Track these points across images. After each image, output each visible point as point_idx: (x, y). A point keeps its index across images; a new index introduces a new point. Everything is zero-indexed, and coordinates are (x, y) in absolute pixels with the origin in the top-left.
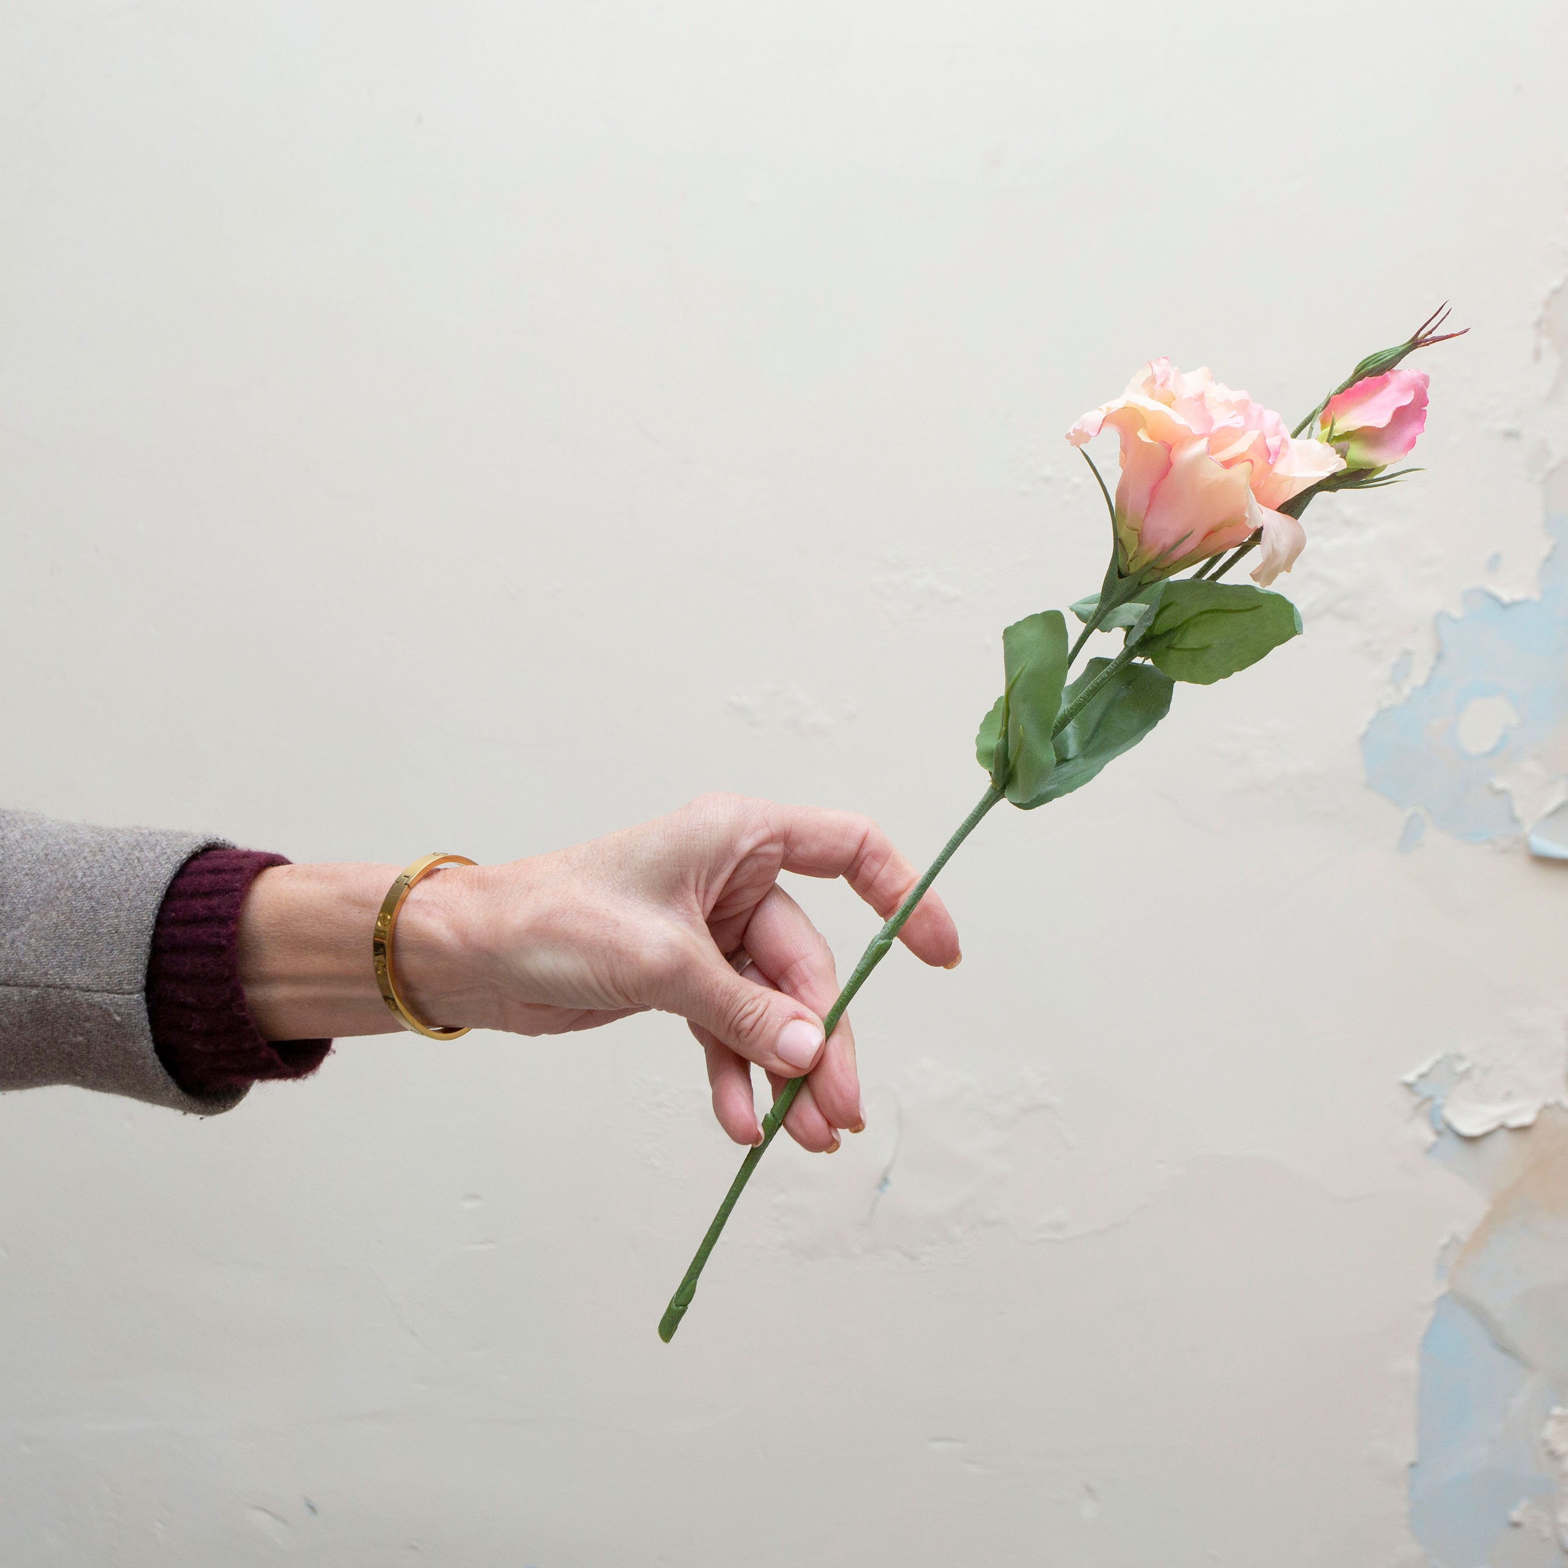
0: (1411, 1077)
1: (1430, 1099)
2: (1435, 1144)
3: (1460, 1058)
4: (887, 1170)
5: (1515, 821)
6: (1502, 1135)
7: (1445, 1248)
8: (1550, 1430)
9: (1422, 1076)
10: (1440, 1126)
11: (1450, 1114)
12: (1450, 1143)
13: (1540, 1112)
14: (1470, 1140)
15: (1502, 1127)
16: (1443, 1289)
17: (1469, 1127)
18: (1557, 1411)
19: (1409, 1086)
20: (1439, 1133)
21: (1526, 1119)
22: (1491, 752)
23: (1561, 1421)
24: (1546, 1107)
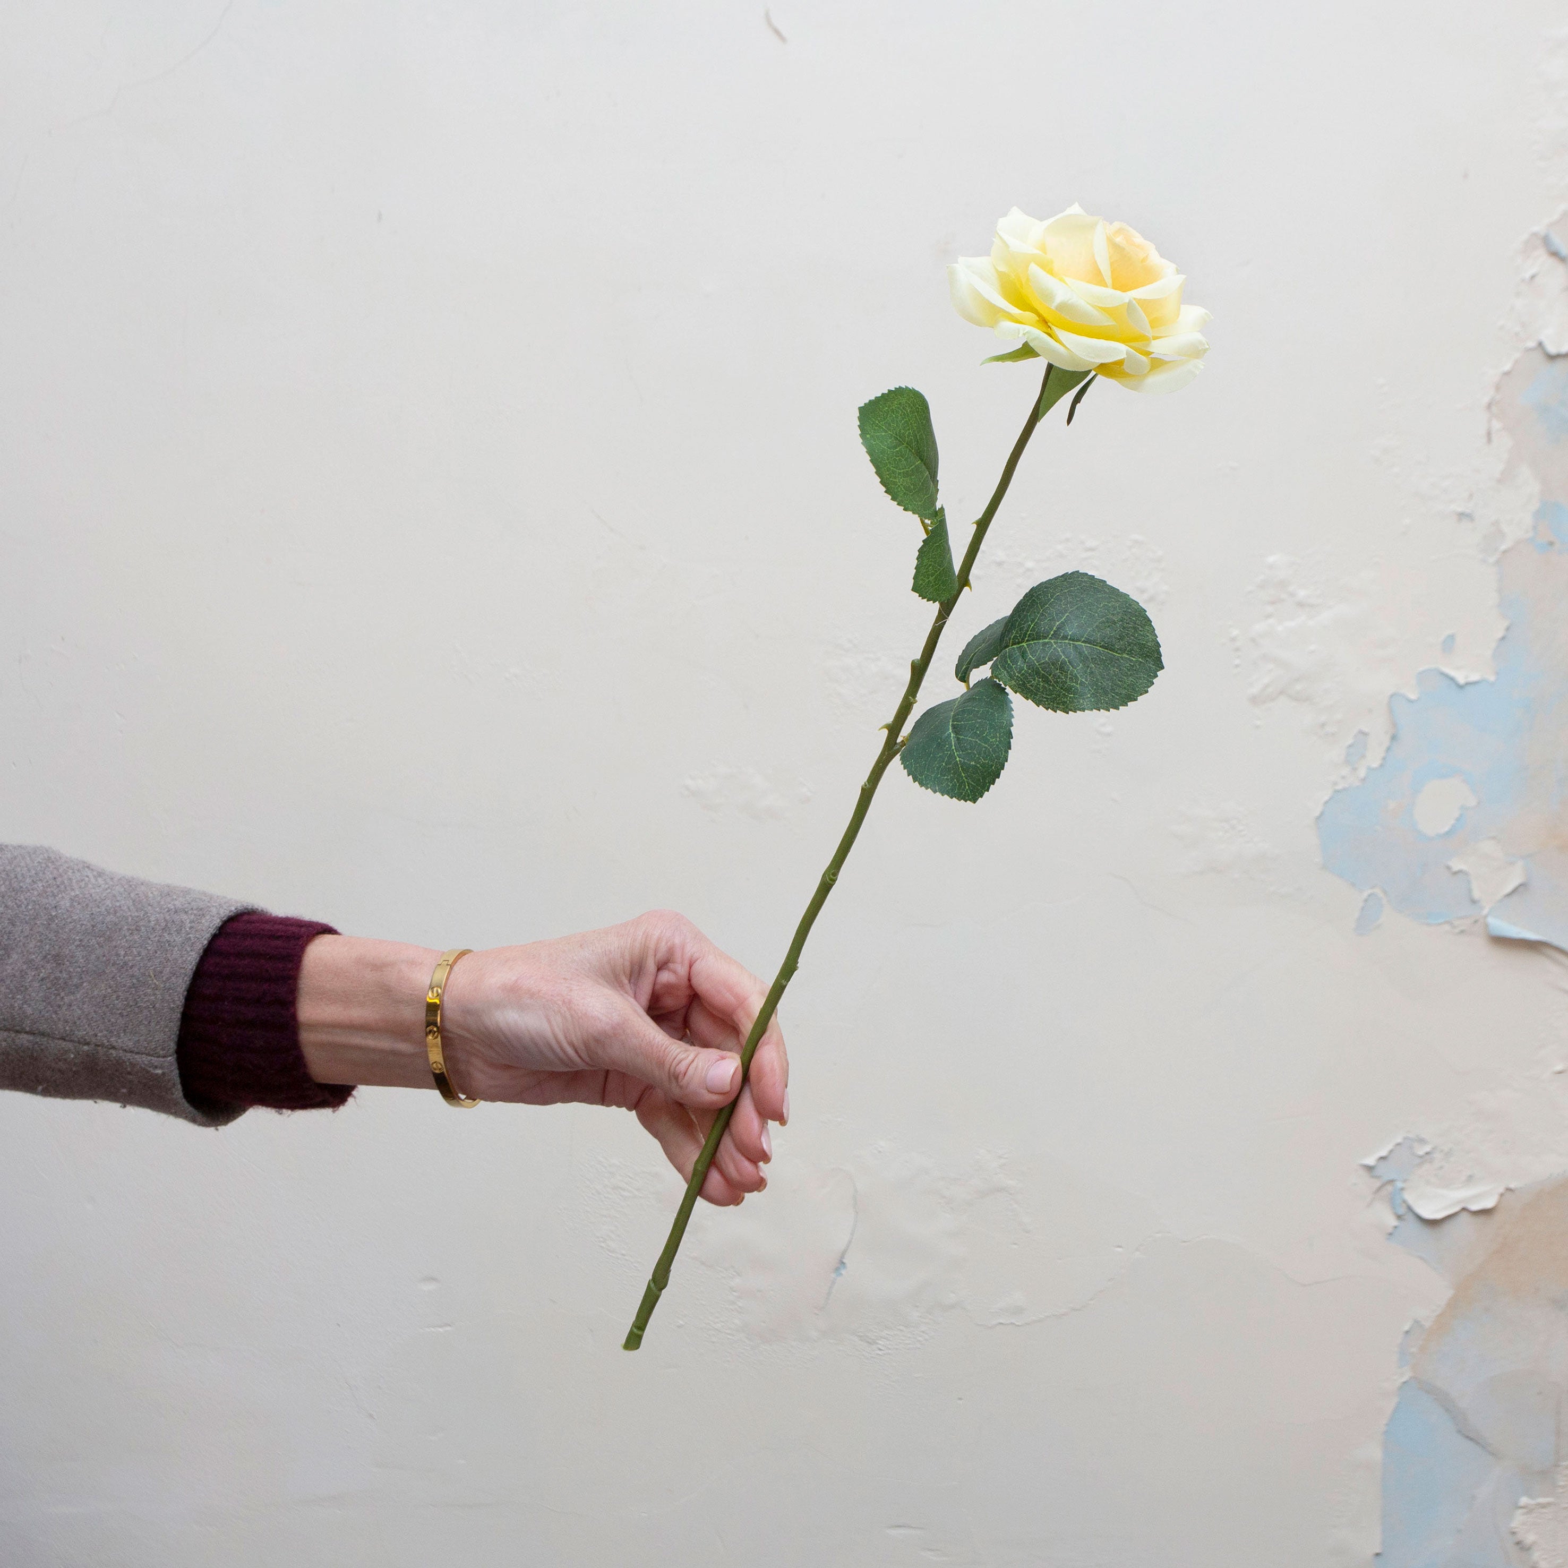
0: (1371, 1161)
1: (1391, 1182)
2: (1396, 1227)
3: (1422, 1141)
4: (843, 1256)
5: (1474, 902)
6: (1465, 1215)
7: (1407, 1332)
8: (1518, 1520)
9: (1383, 1159)
10: (1402, 1210)
11: (1409, 1197)
12: (1413, 1226)
13: (1502, 1195)
14: (1433, 1223)
15: (1464, 1209)
16: (1407, 1375)
17: (1430, 1211)
18: (1524, 1500)
19: (1370, 1169)
20: (1399, 1217)
21: (1489, 1204)
22: (1447, 833)
23: (1529, 1510)
24: (1508, 1191)
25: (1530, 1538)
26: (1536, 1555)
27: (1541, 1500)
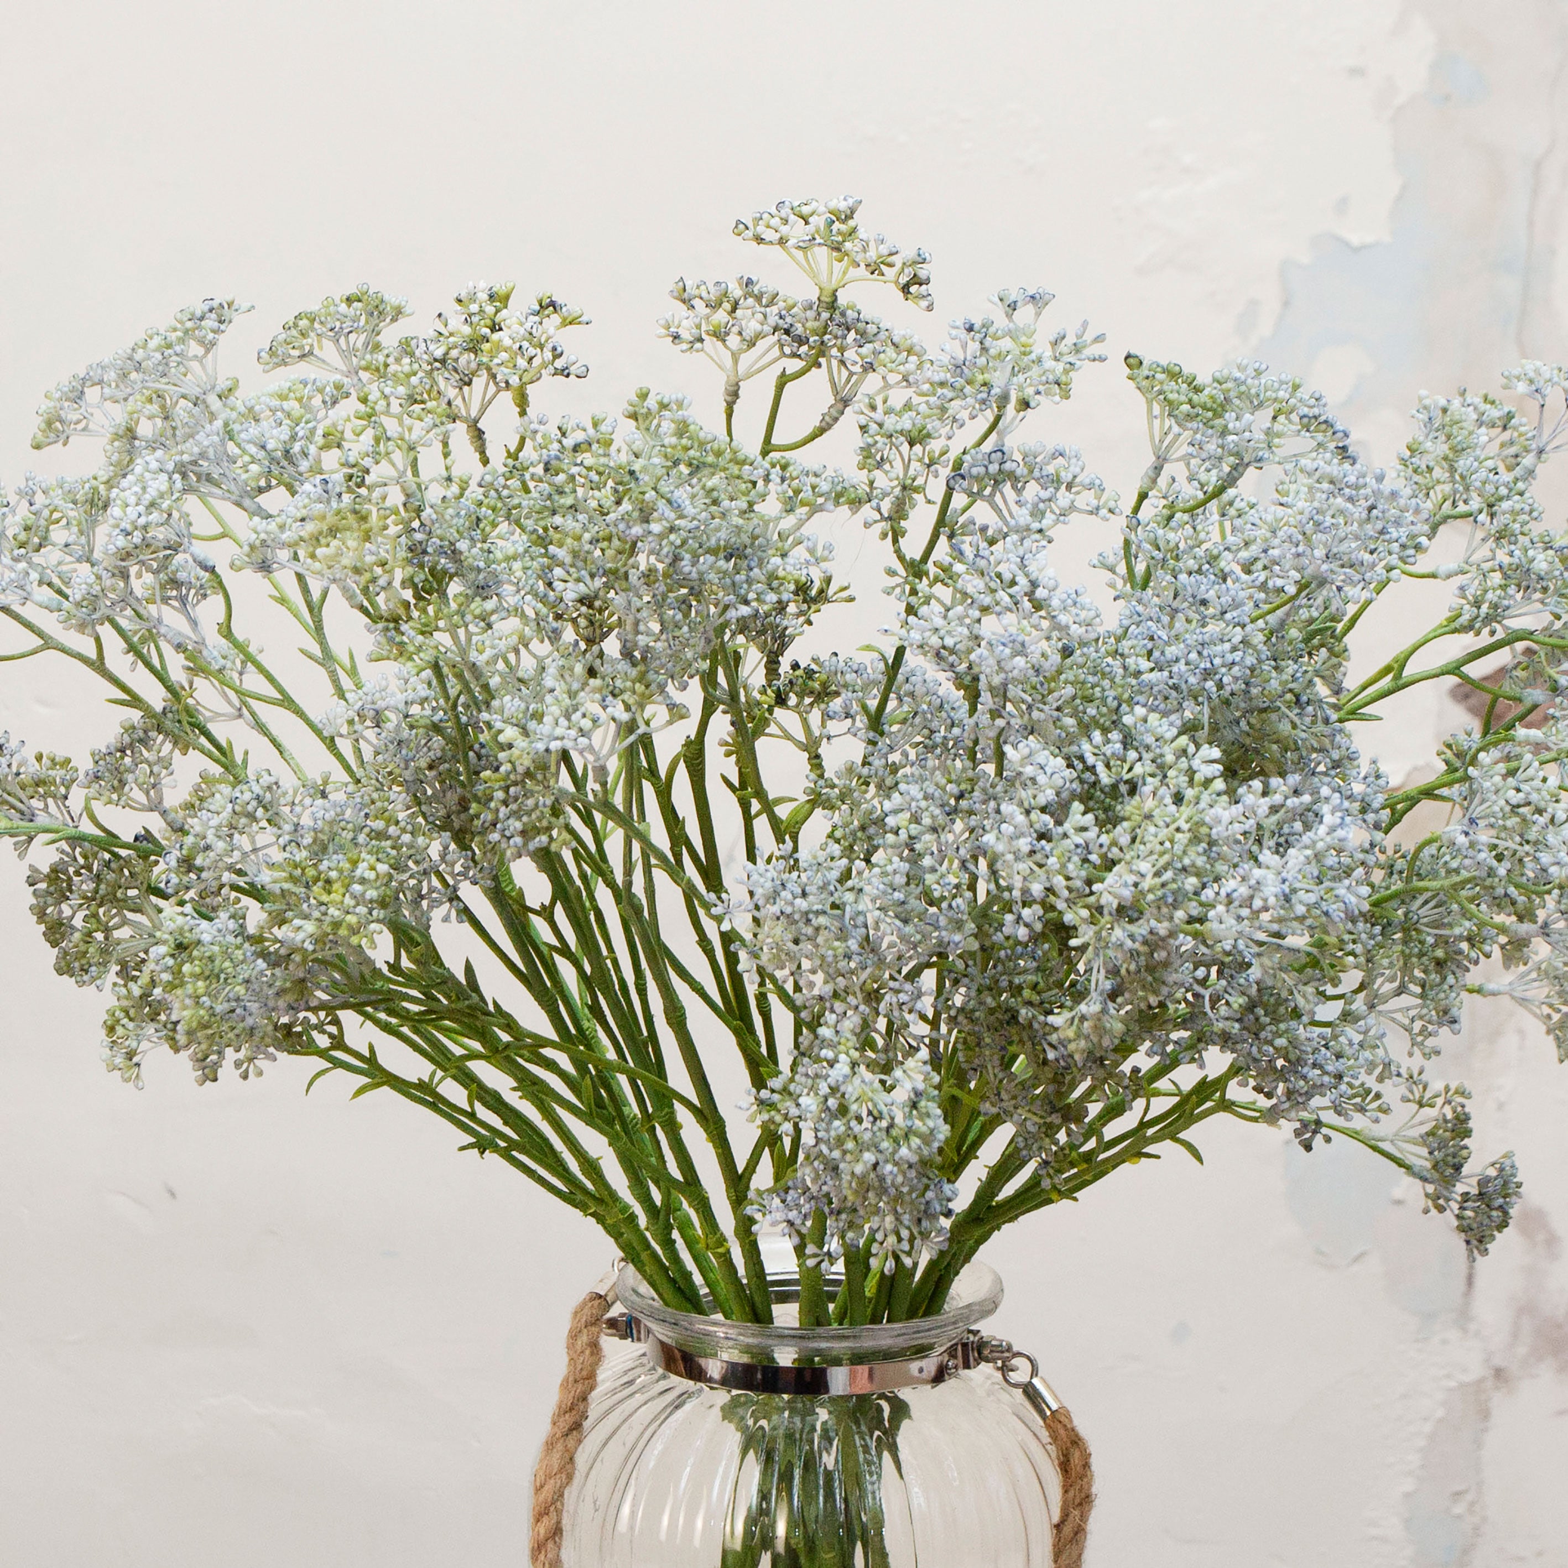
22: (1345, 402)
24: (1416, 769)
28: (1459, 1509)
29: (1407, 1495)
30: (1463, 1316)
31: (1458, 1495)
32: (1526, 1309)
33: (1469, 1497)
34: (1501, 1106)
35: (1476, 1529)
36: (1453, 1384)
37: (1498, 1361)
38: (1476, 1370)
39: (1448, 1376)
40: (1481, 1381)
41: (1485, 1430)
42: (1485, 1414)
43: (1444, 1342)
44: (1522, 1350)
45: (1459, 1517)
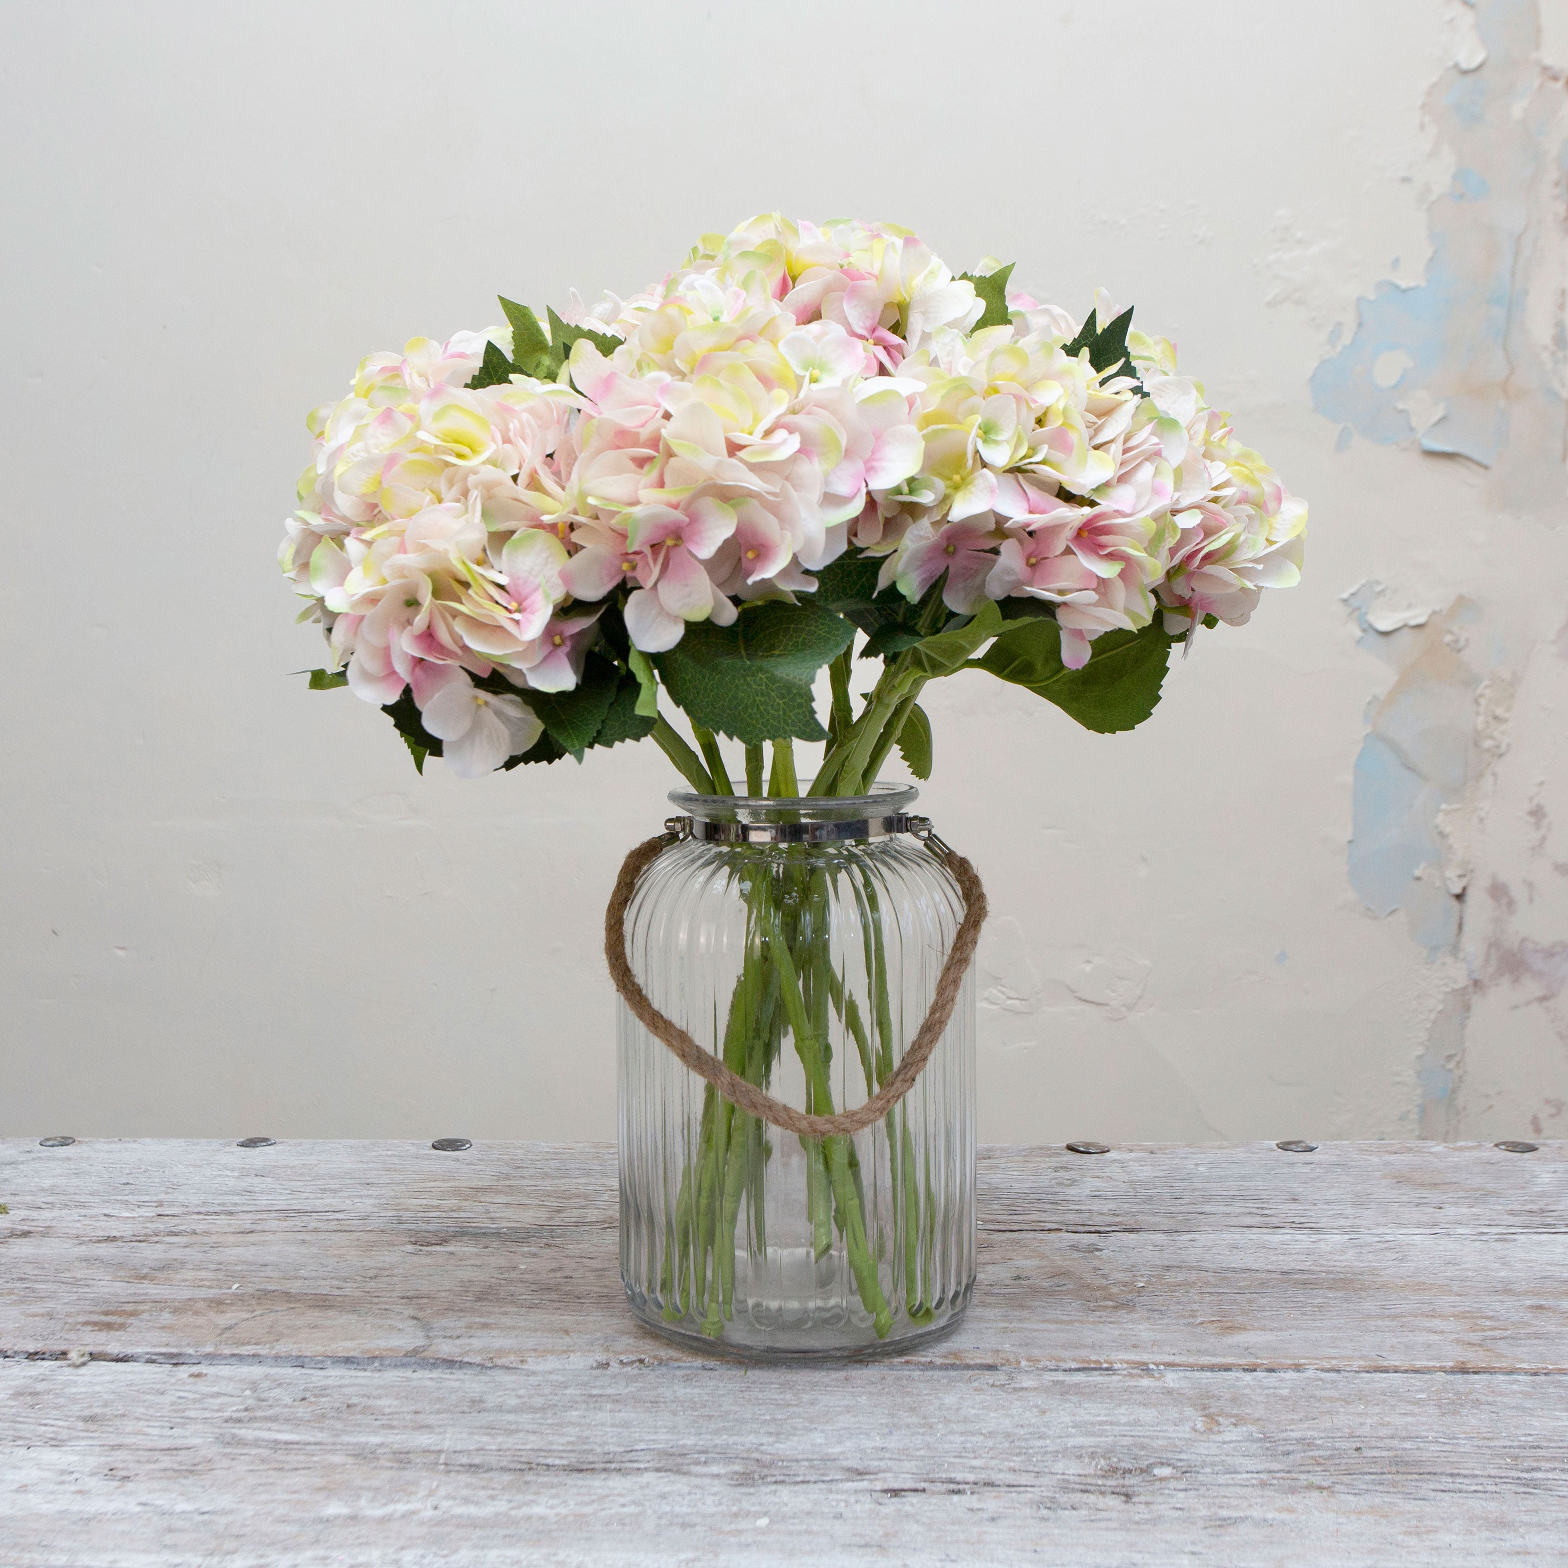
0: (1345, 595)
1: (1358, 608)
2: (1363, 638)
3: (1378, 583)
5: (1412, 429)
6: (1406, 631)
7: (1369, 703)
8: (1440, 818)
9: (1353, 594)
10: (1365, 626)
11: (1371, 618)
12: (1371, 636)
13: (1430, 616)
14: (1386, 634)
15: (1405, 625)
16: (1369, 730)
17: (1383, 626)
18: (1444, 806)
19: (1345, 601)
20: (1364, 631)
21: (1421, 620)
22: (1395, 386)
23: (1447, 813)
24: (1434, 613)
25: (1448, 830)
26: (1451, 840)
27: (1456, 806)
28: (1451, 1065)
29: (1419, 1057)
30: (1455, 949)
31: (1450, 1057)
32: (1493, 944)
33: (1457, 1058)
34: (1481, 820)
35: (1460, 1077)
36: (1448, 990)
37: (1476, 976)
38: (1462, 981)
39: (1446, 985)
40: (1466, 988)
41: (1467, 1018)
42: (1468, 1008)
43: (1444, 964)
44: (1491, 970)
45: (1450, 1070)
